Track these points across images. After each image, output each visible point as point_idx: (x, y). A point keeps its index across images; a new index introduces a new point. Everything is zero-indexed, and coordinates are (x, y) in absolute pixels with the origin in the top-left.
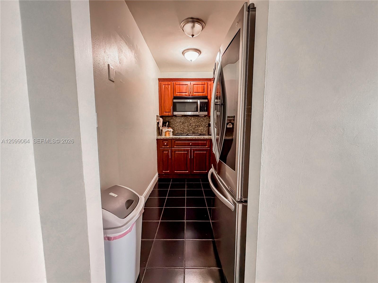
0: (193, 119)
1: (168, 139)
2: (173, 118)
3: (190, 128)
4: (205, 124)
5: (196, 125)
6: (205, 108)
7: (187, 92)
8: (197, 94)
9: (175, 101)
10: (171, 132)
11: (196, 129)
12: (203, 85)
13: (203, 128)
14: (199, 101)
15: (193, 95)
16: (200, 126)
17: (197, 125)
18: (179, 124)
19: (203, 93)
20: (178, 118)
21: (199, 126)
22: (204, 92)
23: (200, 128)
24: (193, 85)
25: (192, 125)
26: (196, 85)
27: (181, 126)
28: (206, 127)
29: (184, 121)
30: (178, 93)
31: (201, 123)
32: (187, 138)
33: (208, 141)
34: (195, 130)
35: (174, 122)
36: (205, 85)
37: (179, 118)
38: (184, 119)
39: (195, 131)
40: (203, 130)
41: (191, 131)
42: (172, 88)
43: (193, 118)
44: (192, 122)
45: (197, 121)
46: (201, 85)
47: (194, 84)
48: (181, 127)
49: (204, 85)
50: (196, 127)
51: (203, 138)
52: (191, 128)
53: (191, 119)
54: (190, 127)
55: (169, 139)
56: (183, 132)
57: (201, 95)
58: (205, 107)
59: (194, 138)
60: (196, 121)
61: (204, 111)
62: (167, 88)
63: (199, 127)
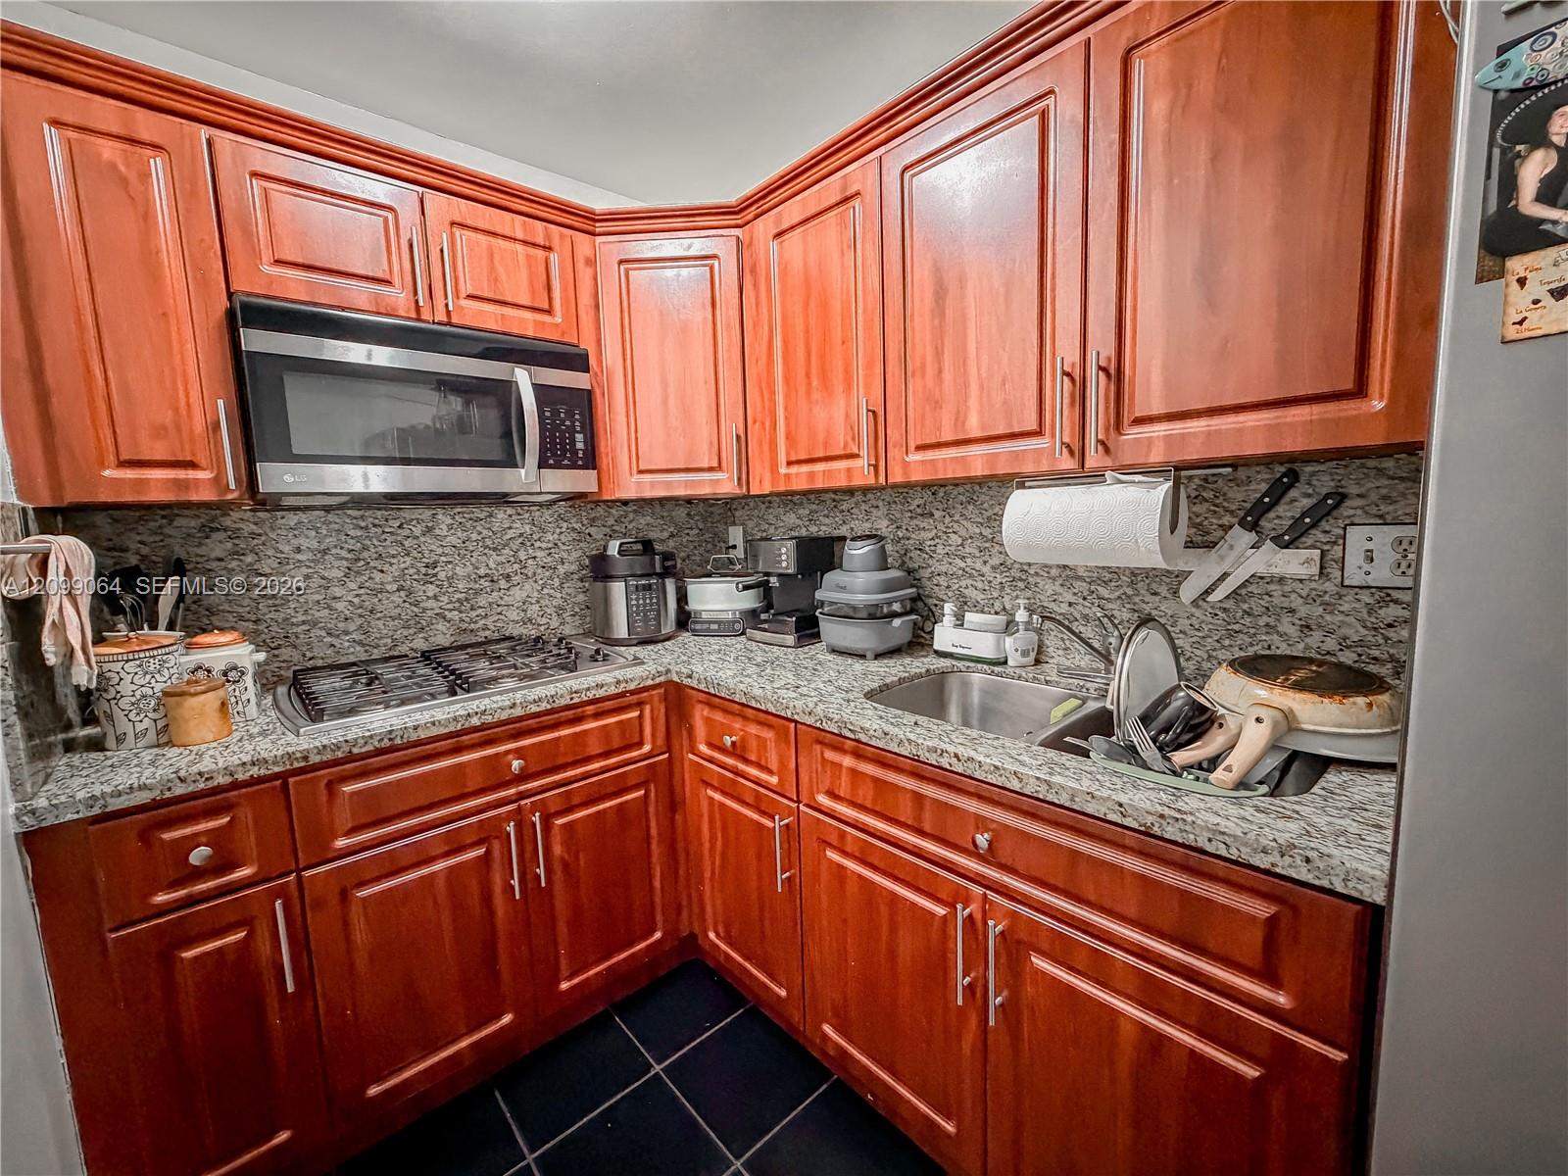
0: (450, 527)
1: (236, 785)
2: (227, 522)
3: (431, 603)
4: (550, 559)
5: (482, 572)
6: (573, 441)
7: (397, 281)
8: (488, 318)
9: (256, 340)
10: (249, 680)
11: (482, 601)
12: (540, 253)
13: (536, 594)
14: (523, 378)
15: (454, 320)
16: (516, 579)
17: (486, 575)
18: (307, 577)
19: (546, 318)
20: (292, 519)
21: (508, 577)
22: (549, 312)
23: (518, 594)
24: (453, 224)
25: (442, 575)
26: (481, 237)
27: (338, 591)
28: (557, 582)
29: (365, 548)
30: (278, 262)
31: (522, 555)
32: (475, 721)
33: (650, 701)
34: (473, 614)
35: (249, 559)
36: (554, 258)
37: (303, 517)
38: (359, 533)
39: (472, 621)
40: (536, 607)
41: (441, 626)
42: (193, 193)
43: (449, 521)
44: (440, 551)
45: (488, 542)
46: (519, 247)
47: (458, 219)
48: (340, 606)
49: (549, 249)
50: (477, 593)
51: (613, 690)
52: (435, 597)
53: (430, 530)
54: (431, 590)
55: (254, 781)
56: (361, 643)
57: (530, 333)
58: (572, 431)
59: (544, 706)
60: (474, 536)
61: (574, 466)
62: (124, 181)
63: (503, 584)
